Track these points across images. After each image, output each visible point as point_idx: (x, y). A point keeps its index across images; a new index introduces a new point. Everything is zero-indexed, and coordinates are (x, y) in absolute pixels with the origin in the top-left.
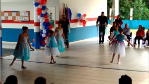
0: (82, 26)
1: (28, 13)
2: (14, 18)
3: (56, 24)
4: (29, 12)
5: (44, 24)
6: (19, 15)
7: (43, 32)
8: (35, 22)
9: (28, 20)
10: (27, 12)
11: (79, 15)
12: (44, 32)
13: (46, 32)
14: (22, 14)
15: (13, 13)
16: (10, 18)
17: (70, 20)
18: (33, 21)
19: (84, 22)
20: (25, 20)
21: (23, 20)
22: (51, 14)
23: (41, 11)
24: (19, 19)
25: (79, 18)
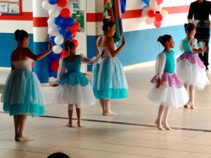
0: (152, 26)
3: (87, 21)
5: (57, 21)
7: (56, 40)
8: (35, 15)
9: (17, 11)
12: (59, 40)
17: (123, 11)
18: (31, 14)
19: (157, 17)
20: (10, 12)
21: (6, 11)
25: (145, 7)
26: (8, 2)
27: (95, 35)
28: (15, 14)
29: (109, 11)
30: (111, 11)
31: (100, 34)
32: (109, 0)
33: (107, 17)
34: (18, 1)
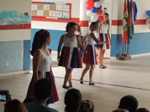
1: (69, 6)
2: (46, 12)
4: (70, 5)
6: (55, 10)
9: (68, 17)
10: (67, 4)
11: (149, 13)
14: (59, 7)
15: (45, 6)
16: (40, 13)
17: (135, 20)
20: (63, 17)
21: (61, 16)
22: (105, 8)
23: (93, 3)
24: (54, 15)
25: (149, 18)
27: (116, 34)
28: (66, 19)
29: (126, 19)
30: (128, 20)
31: (120, 33)
32: (127, 12)
33: (125, 23)
34: (68, 10)
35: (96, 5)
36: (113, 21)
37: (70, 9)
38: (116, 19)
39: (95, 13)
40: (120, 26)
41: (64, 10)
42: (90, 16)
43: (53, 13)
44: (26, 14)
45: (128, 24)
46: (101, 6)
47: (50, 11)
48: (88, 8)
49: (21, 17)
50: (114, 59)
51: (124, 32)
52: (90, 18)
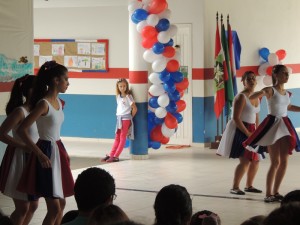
1: (103, 45)
3: (194, 78)
4: (106, 42)
6: (75, 53)
7: (159, 101)
8: (132, 68)
10: (100, 41)
11: (263, 53)
12: (163, 101)
13: (167, 103)
14: (83, 48)
15: (56, 47)
17: (237, 67)
20: (93, 68)
21: (88, 67)
22: (177, 46)
23: (156, 36)
24: (74, 65)
25: (263, 63)
26: (91, 56)
27: (203, 96)
28: (99, 71)
29: (221, 66)
30: (224, 66)
31: (209, 95)
32: (222, 52)
33: (219, 73)
34: (103, 53)
35: (162, 38)
36: (194, 71)
37: (107, 49)
38: (200, 65)
39: (161, 55)
40: (209, 81)
41: (93, 53)
42: (150, 61)
43: (71, 61)
44: (24, 60)
45: (224, 76)
46: (171, 40)
47: (66, 57)
48: (146, 46)
49: (14, 67)
50: (200, 146)
51: (218, 92)
52: (151, 64)
